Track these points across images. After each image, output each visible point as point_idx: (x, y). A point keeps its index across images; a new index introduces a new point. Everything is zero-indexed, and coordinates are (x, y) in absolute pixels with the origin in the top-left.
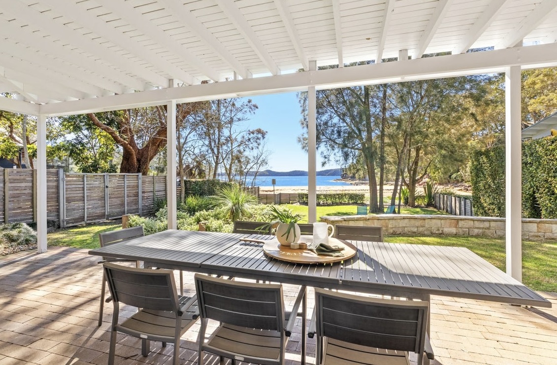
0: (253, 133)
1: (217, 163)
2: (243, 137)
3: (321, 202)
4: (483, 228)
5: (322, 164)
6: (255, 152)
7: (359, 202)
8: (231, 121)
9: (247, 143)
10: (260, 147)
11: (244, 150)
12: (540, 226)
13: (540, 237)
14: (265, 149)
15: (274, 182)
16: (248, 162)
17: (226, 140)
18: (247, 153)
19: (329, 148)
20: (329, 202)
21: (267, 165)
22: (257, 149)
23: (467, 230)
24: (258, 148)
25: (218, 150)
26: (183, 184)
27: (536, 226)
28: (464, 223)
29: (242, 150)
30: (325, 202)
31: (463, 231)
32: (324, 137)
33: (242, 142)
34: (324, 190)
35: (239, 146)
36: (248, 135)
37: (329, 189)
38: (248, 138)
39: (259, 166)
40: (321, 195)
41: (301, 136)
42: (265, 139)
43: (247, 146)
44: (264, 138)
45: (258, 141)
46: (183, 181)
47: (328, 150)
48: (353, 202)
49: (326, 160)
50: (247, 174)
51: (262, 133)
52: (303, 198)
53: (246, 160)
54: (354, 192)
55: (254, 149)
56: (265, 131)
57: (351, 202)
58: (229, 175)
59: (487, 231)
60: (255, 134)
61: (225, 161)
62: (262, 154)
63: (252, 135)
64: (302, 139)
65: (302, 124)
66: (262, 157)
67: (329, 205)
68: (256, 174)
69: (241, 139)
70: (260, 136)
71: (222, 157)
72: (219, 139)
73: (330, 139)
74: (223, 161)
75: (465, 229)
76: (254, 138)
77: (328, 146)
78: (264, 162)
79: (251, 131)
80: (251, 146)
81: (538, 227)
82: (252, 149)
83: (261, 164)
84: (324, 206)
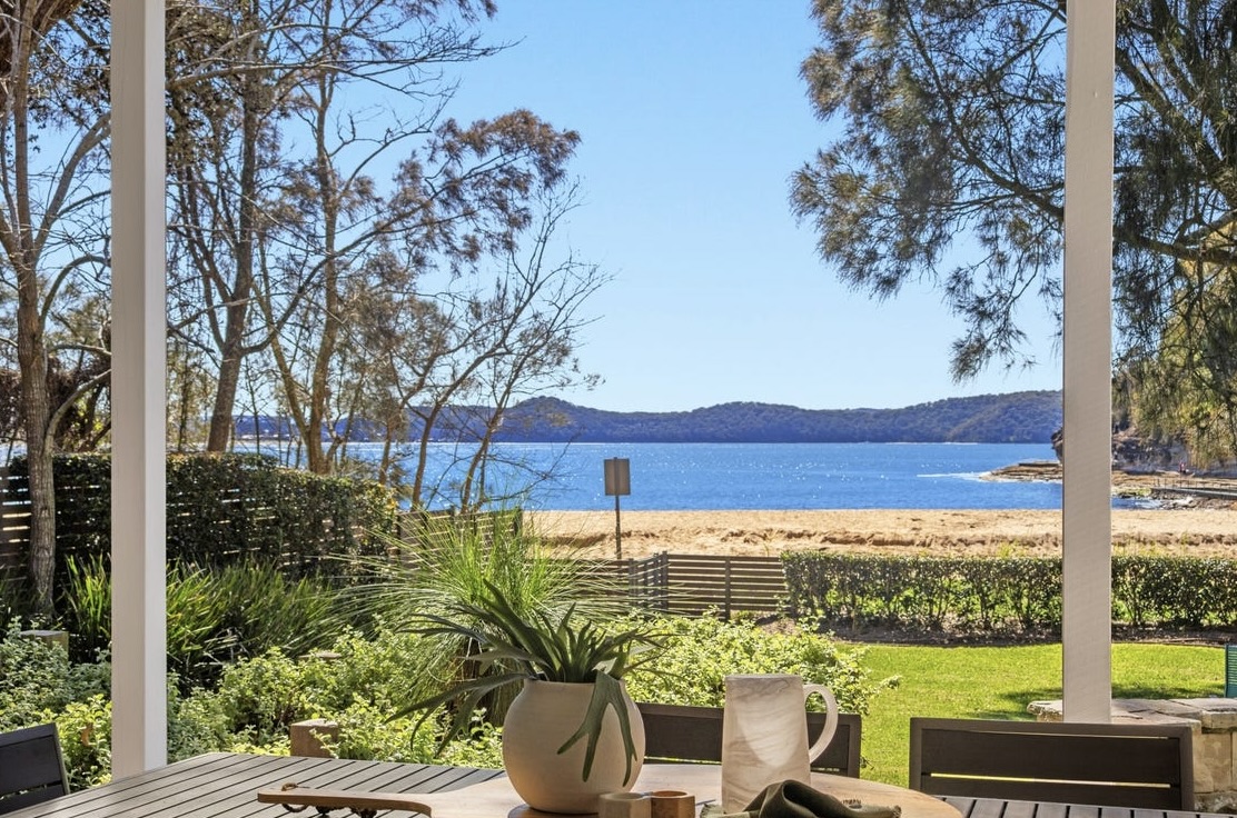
0: (478, 142)
1: (233, 350)
2: (411, 170)
3: (951, 620)
5: (954, 354)
6: (487, 277)
7: (1212, 618)
8: (331, 63)
9: (438, 211)
10: (525, 239)
11: (419, 262)
14: (553, 256)
15: (618, 482)
16: (439, 348)
17: (299, 189)
18: (436, 282)
19: (1004, 246)
20: (1006, 615)
21: (568, 362)
22: (503, 255)
24: (510, 246)
25: (242, 253)
26: (44, 486)
29: (403, 259)
30: (977, 616)
32: (974, 173)
33: (402, 207)
34: (946, 541)
35: (380, 231)
36: (442, 157)
37: (980, 532)
38: (439, 182)
39: (507, 369)
40: (950, 567)
41: (816, 166)
42: (559, 188)
43: (437, 229)
44: (552, 176)
45: (514, 198)
46: (49, 467)
47: (1002, 261)
48: (1169, 616)
49: (989, 329)
50: (437, 422)
51: (542, 148)
52: (823, 590)
53: (422, 328)
54: (1176, 552)
55: (485, 257)
56: (559, 127)
57: (1152, 618)
58: (311, 433)
60: (495, 151)
61: (287, 338)
62: (534, 286)
63: (470, 160)
64: (823, 187)
65: (822, 84)
66: (537, 304)
67: (1002, 639)
68: (489, 428)
69: (396, 188)
70: (524, 163)
71: (267, 308)
72: (248, 183)
73: (1019, 188)
74: (272, 338)
76: (481, 178)
77: (1002, 232)
78: (549, 345)
79: (465, 126)
80: (462, 229)
82: (472, 251)
83: (528, 361)
84: (972, 641)
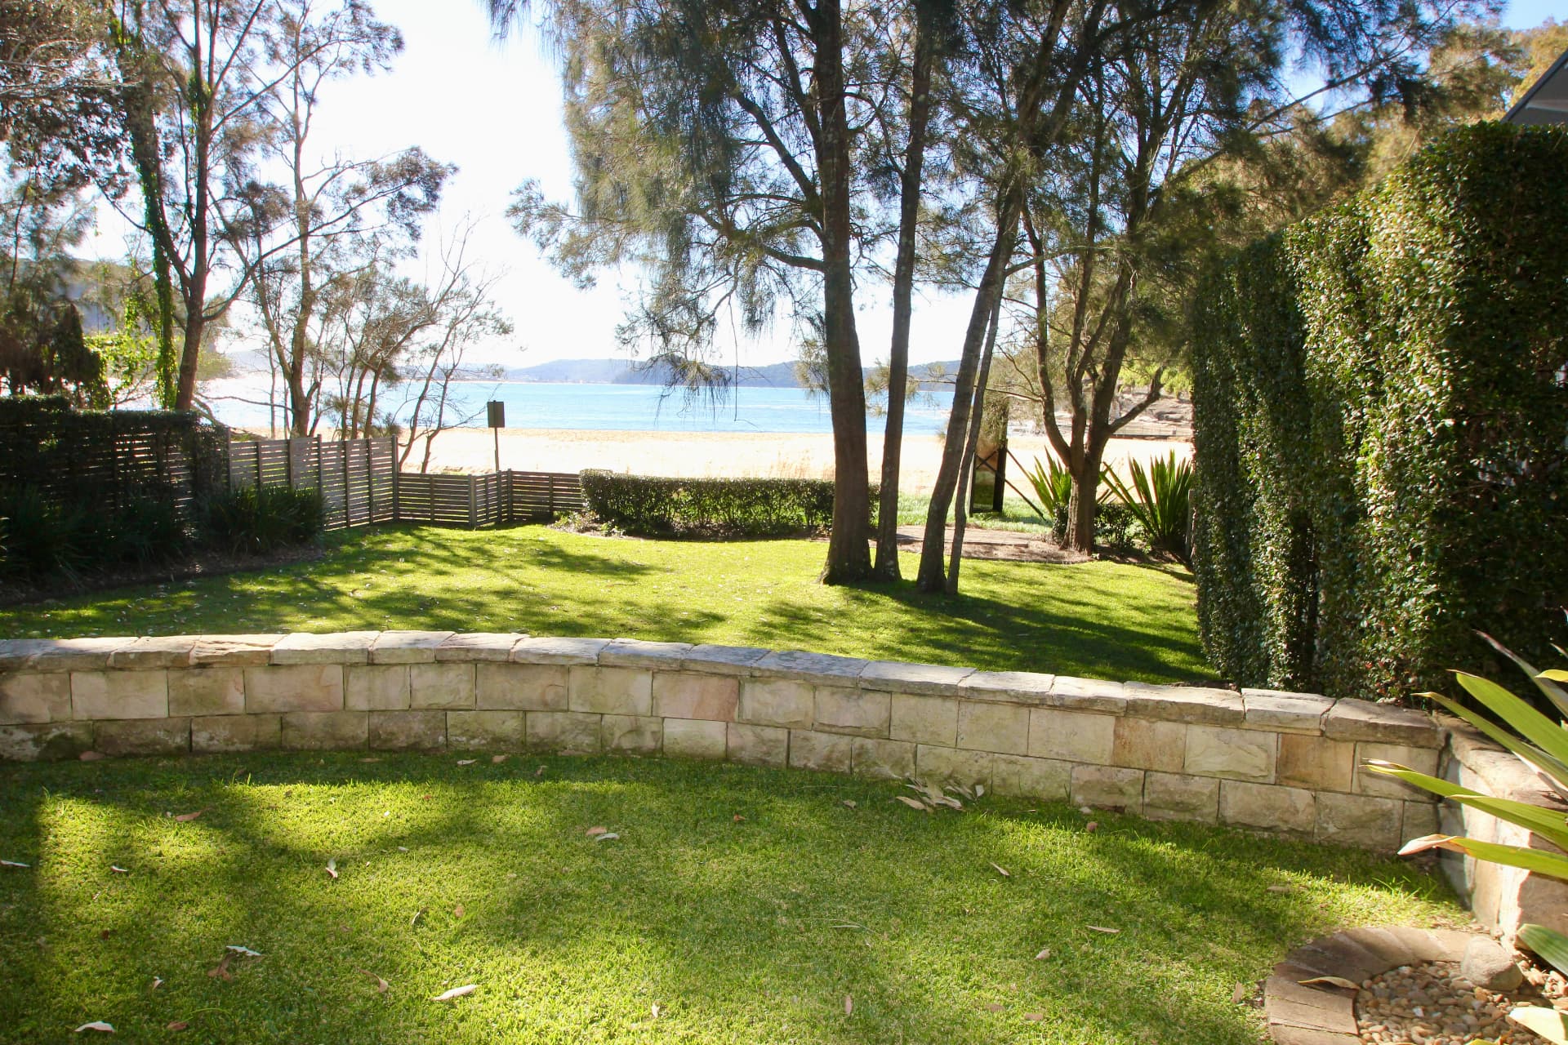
3: (679, 521)
4: (856, 732)
12: (1126, 732)
13: (1121, 792)
15: (496, 418)
23: (782, 735)
27: (1111, 731)
28: (768, 698)
30: (694, 519)
31: (763, 742)
40: (679, 484)
58: (294, 379)
59: (869, 744)
75: (769, 733)
81: (1117, 735)
